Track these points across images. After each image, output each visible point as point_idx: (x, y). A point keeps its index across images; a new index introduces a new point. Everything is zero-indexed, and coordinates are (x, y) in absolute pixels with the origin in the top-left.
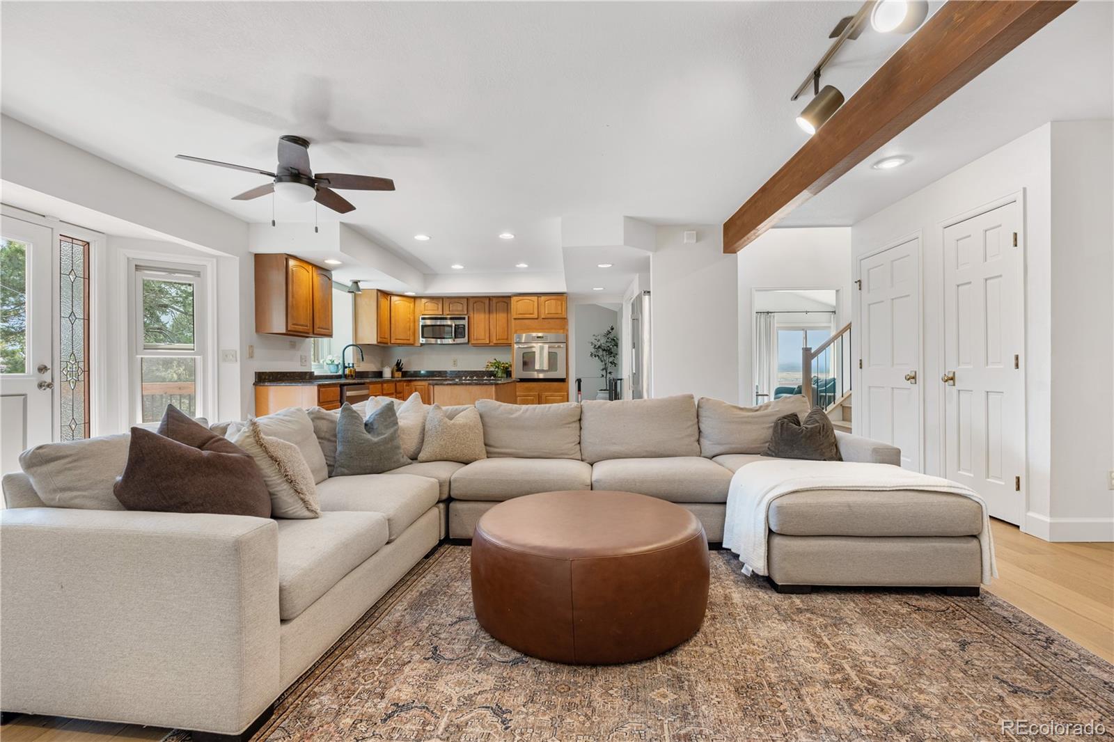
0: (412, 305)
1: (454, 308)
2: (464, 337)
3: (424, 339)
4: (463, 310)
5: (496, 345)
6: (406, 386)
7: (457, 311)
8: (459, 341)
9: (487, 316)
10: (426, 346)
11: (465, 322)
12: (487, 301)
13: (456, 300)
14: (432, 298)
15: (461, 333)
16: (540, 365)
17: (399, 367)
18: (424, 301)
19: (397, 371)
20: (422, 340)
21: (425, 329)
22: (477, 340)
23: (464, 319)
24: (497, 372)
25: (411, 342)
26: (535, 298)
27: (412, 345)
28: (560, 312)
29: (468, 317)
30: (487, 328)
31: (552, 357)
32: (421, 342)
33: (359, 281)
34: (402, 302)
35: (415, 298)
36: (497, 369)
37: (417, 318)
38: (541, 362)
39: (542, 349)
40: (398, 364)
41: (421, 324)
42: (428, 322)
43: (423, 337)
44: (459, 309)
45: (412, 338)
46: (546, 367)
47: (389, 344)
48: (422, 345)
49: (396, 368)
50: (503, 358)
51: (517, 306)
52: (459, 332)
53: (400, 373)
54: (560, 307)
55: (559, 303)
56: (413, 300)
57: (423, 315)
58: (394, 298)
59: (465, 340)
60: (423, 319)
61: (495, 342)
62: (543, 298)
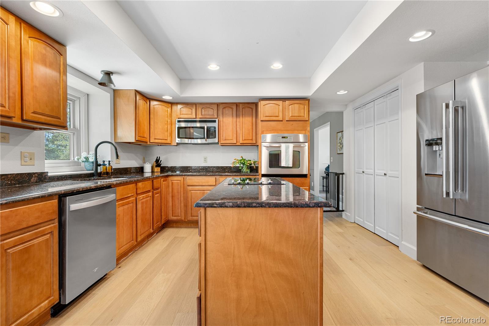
0: (169, 110)
1: (206, 113)
2: (215, 137)
3: (179, 139)
4: (213, 115)
5: (242, 145)
6: (164, 181)
7: (209, 115)
8: (210, 141)
9: (235, 119)
10: (181, 146)
11: (216, 125)
12: (234, 107)
13: (208, 106)
14: (187, 104)
15: (212, 134)
16: (286, 162)
17: (158, 163)
18: (179, 106)
19: (157, 166)
20: (178, 140)
21: (181, 130)
22: (225, 140)
23: (215, 121)
24: (242, 167)
25: (168, 141)
26: (280, 103)
27: (169, 144)
28: (302, 115)
29: (218, 120)
30: (235, 129)
31: (297, 156)
32: (177, 142)
33: (112, 73)
34: (160, 106)
35: (172, 104)
36: (242, 165)
37: (173, 121)
38: (286, 160)
39: (287, 148)
40: (157, 161)
41: (177, 126)
42: (183, 125)
43: (179, 137)
44: (209, 113)
45: (169, 139)
46: (291, 165)
47: (148, 143)
48: (178, 144)
49: (155, 164)
50: (250, 156)
51: (265, 109)
52: (210, 133)
53: (159, 168)
54: (302, 111)
55: (302, 106)
56: (170, 105)
57: (179, 118)
58: (153, 103)
59: (216, 140)
60: (179, 121)
61: (241, 142)
62: (287, 102)
